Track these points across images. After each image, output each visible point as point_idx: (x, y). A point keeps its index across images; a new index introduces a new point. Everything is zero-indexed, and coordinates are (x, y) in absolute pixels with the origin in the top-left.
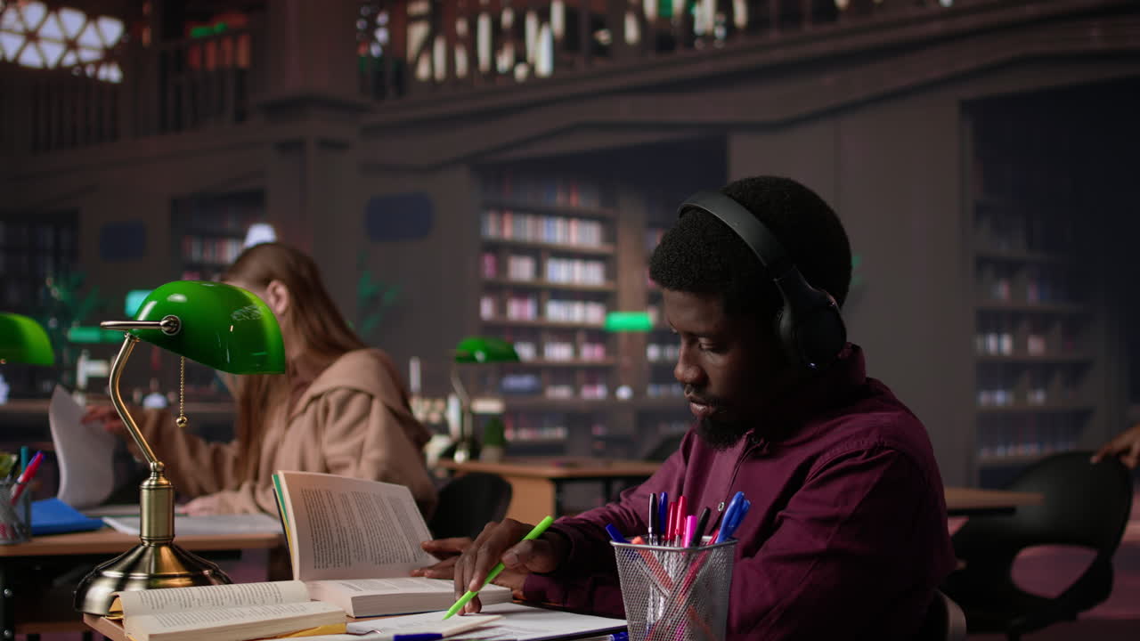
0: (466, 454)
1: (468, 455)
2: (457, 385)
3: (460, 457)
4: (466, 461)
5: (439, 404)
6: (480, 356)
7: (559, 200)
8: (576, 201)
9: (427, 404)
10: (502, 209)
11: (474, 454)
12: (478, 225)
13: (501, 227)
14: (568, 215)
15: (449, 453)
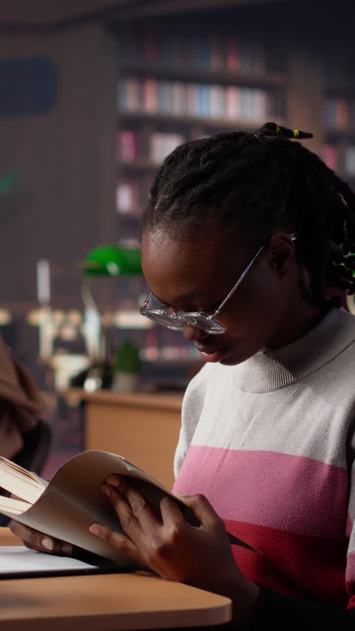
0: (97, 383)
1: (100, 382)
2: (88, 300)
3: (91, 385)
4: (97, 390)
5: (75, 317)
6: (113, 268)
7: (214, 64)
8: (236, 65)
9: (59, 316)
10: (142, 76)
11: (107, 383)
12: (114, 96)
13: (142, 97)
14: (225, 82)
15: (78, 381)
